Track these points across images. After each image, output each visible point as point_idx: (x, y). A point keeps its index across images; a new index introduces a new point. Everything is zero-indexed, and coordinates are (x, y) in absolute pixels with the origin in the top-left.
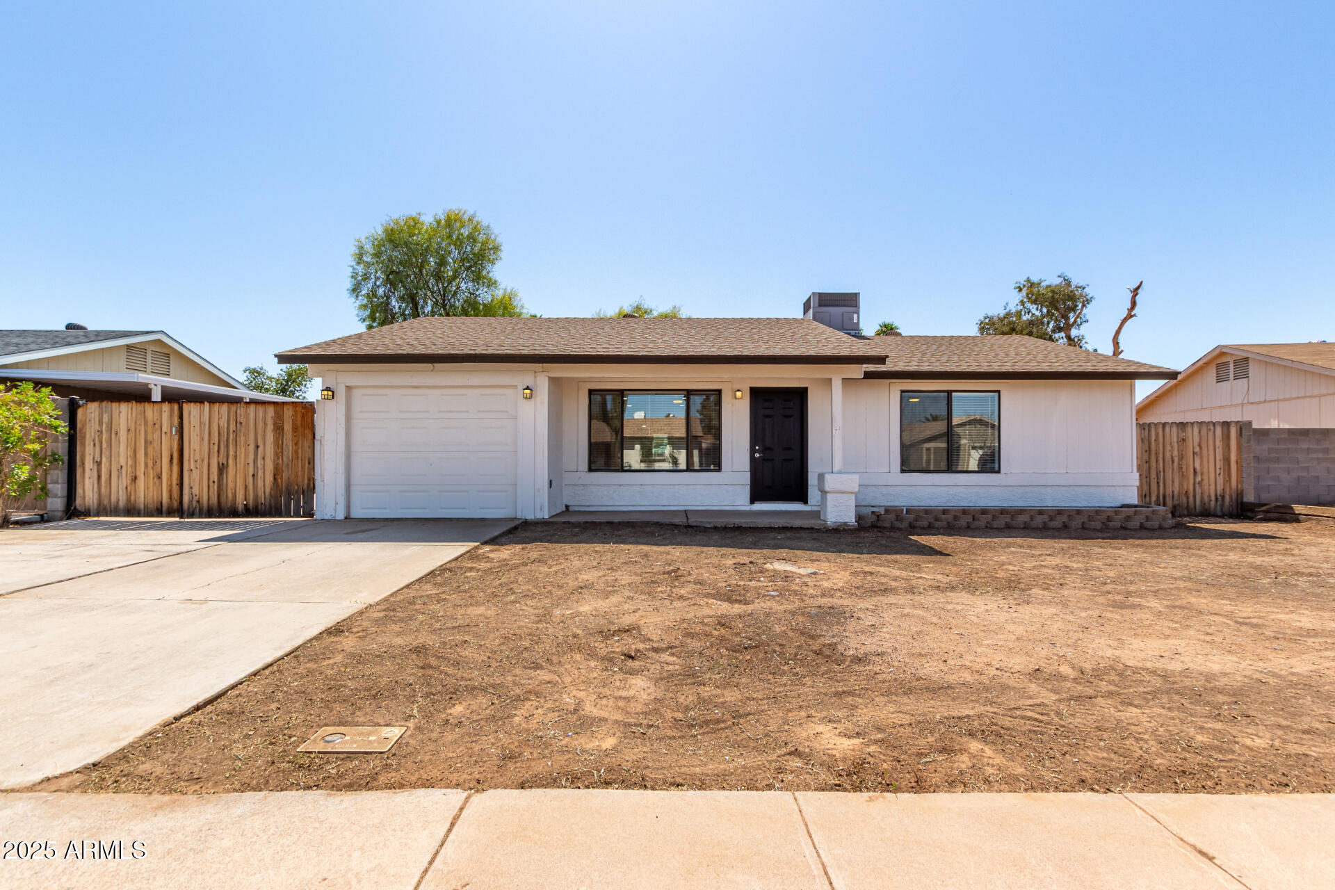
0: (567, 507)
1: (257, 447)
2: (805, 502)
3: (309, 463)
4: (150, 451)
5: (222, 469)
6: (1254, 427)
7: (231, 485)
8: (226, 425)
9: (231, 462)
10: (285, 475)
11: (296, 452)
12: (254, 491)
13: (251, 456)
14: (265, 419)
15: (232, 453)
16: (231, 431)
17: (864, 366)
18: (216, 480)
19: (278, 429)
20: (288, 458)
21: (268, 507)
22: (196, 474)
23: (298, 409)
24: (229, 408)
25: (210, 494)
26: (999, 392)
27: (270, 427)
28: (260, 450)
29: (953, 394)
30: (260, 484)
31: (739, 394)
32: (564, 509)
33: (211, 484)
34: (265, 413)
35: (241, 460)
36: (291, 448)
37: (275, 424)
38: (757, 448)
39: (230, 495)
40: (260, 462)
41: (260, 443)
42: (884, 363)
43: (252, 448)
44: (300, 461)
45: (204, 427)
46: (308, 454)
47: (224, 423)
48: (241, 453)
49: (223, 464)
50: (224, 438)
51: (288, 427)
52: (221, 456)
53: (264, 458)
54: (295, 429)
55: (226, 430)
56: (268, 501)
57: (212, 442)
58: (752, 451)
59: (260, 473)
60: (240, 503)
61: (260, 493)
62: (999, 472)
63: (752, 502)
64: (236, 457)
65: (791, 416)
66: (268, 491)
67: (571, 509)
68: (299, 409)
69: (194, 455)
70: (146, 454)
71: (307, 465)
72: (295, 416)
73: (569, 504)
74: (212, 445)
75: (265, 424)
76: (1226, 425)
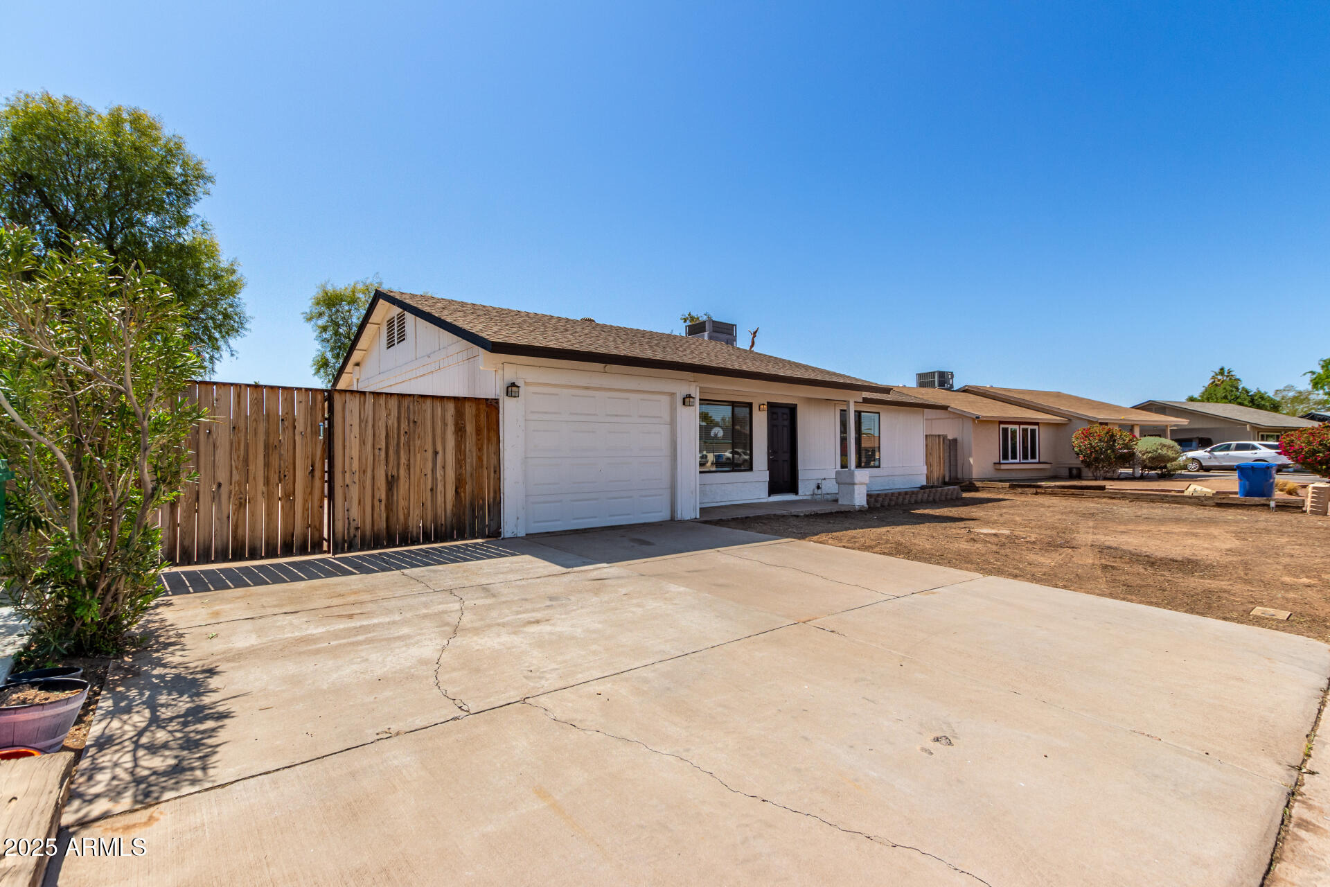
1: (436, 453)
2: (796, 493)
3: (495, 472)
4: (275, 461)
5: (392, 482)
6: (948, 438)
7: (402, 503)
8: (396, 425)
9: (402, 472)
10: (468, 488)
11: (480, 459)
12: (432, 510)
13: (430, 465)
14: (443, 418)
15: (403, 460)
16: (402, 432)
17: (864, 393)
18: (383, 497)
19: (460, 430)
20: (472, 466)
21: (449, 527)
22: (354, 492)
23: (481, 406)
24: (399, 401)
25: (375, 516)
26: (879, 413)
27: (451, 429)
28: (440, 456)
29: (863, 414)
30: (440, 499)
31: (762, 407)
33: (377, 503)
34: (444, 410)
35: (416, 471)
36: (474, 454)
37: (456, 424)
38: (770, 451)
39: (402, 517)
40: (439, 472)
41: (439, 449)
42: (889, 393)
43: (430, 454)
44: (485, 469)
45: (366, 426)
46: (493, 461)
47: (393, 421)
48: (415, 461)
49: (393, 476)
50: (393, 442)
51: (470, 428)
52: (391, 465)
53: (444, 468)
54: (478, 431)
55: (396, 431)
56: (449, 520)
57: (377, 446)
58: (769, 454)
59: (440, 487)
60: (416, 523)
61: (440, 511)
62: (879, 467)
63: (769, 496)
64: (409, 467)
65: (786, 426)
66: (449, 507)
68: (483, 407)
69: (351, 464)
70: (267, 465)
71: (492, 474)
72: (477, 416)
74: (377, 451)
75: (445, 424)
76: (939, 436)
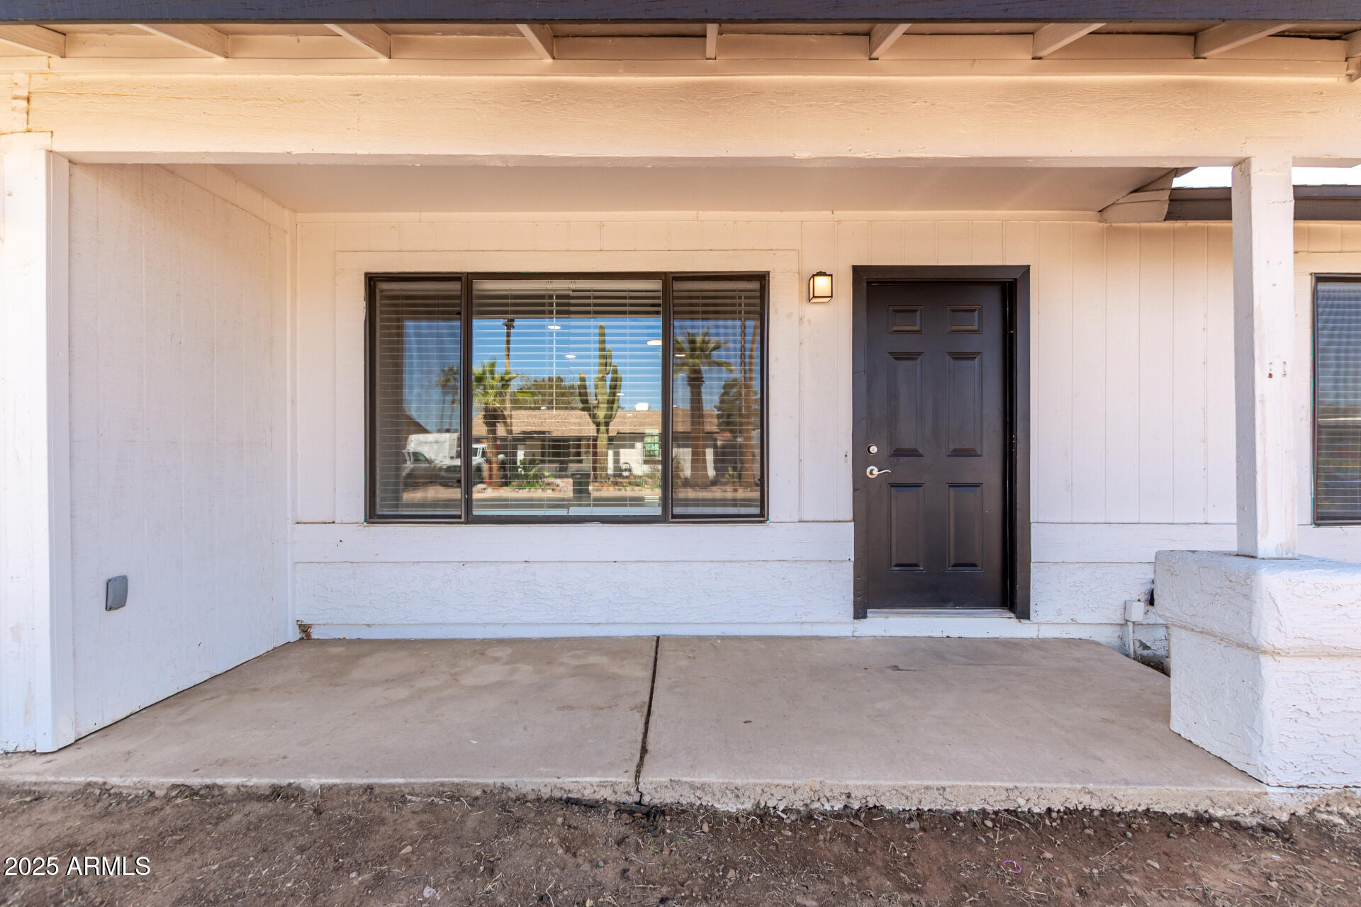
0: (305, 629)
2: (1023, 614)
31: (822, 284)
32: (294, 635)
38: (874, 449)
58: (860, 459)
63: (860, 613)
65: (970, 357)
67: (315, 635)
73: (306, 622)
